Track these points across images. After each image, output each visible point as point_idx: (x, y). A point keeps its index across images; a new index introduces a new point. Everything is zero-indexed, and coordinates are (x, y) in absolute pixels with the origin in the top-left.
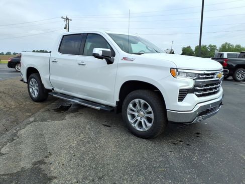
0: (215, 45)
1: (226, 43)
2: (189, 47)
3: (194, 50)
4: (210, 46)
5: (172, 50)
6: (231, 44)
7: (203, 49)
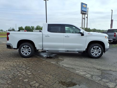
0: (33, 26)
1: (38, 26)
2: (22, 27)
3: (24, 28)
4: (32, 27)
5: (13, 28)
6: (40, 26)
7: (29, 28)
